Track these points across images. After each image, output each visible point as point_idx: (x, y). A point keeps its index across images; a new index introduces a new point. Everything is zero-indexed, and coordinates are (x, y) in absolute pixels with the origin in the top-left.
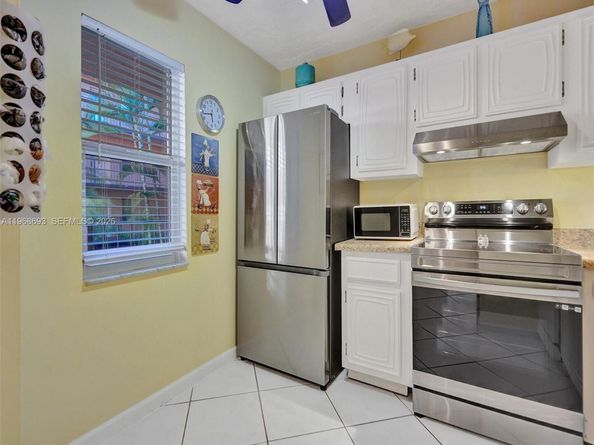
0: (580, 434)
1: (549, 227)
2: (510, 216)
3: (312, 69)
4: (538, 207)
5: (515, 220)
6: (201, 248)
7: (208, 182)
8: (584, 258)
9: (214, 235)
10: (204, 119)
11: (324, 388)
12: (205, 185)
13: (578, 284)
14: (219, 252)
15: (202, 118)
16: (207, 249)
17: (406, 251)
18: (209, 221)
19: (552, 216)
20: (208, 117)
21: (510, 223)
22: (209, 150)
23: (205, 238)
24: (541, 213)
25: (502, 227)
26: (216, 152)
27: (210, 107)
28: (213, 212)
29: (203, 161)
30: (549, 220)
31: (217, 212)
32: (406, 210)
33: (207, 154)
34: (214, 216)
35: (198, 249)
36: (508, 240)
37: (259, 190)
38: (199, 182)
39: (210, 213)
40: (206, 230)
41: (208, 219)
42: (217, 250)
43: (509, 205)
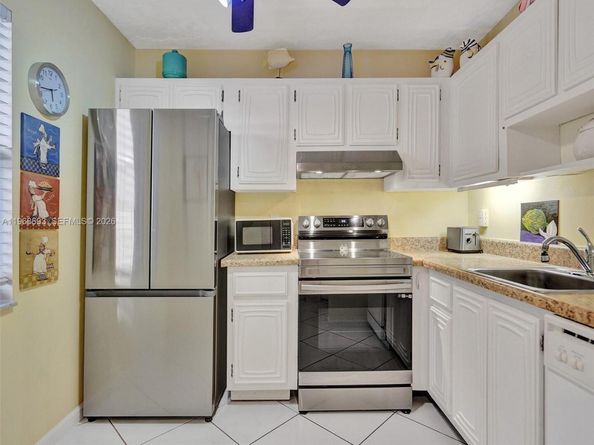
0: (409, 385)
1: (385, 236)
2: (356, 229)
3: (184, 60)
4: (379, 222)
5: (358, 232)
6: (34, 278)
7: (45, 184)
8: (414, 259)
9: (52, 258)
10: (40, 94)
11: (208, 419)
12: (40, 188)
13: (409, 278)
14: (58, 281)
15: (37, 93)
16: (42, 279)
17: (292, 263)
18: (45, 240)
19: (387, 228)
20: (46, 95)
21: (355, 234)
22: (47, 140)
23: (40, 264)
24: (381, 226)
25: (348, 237)
26: (56, 143)
27: (50, 80)
28: (52, 227)
29: (38, 154)
30: (384, 231)
31: (57, 227)
32: (287, 224)
33: (44, 146)
34: (52, 232)
35: (31, 279)
36: (352, 249)
37: (110, 197)
38: (32, 184)
39: (47, 227)
40: (41, 252)
41: (44, 237)
42: (56, 279)
43: (355, 220)
